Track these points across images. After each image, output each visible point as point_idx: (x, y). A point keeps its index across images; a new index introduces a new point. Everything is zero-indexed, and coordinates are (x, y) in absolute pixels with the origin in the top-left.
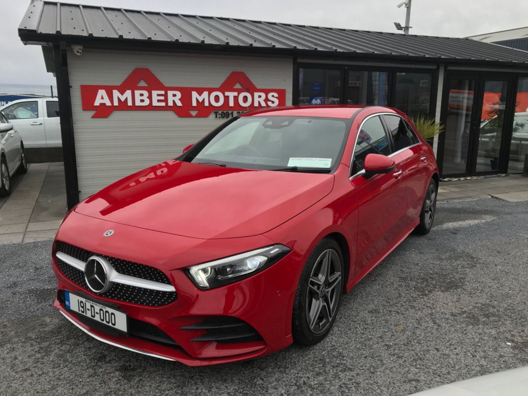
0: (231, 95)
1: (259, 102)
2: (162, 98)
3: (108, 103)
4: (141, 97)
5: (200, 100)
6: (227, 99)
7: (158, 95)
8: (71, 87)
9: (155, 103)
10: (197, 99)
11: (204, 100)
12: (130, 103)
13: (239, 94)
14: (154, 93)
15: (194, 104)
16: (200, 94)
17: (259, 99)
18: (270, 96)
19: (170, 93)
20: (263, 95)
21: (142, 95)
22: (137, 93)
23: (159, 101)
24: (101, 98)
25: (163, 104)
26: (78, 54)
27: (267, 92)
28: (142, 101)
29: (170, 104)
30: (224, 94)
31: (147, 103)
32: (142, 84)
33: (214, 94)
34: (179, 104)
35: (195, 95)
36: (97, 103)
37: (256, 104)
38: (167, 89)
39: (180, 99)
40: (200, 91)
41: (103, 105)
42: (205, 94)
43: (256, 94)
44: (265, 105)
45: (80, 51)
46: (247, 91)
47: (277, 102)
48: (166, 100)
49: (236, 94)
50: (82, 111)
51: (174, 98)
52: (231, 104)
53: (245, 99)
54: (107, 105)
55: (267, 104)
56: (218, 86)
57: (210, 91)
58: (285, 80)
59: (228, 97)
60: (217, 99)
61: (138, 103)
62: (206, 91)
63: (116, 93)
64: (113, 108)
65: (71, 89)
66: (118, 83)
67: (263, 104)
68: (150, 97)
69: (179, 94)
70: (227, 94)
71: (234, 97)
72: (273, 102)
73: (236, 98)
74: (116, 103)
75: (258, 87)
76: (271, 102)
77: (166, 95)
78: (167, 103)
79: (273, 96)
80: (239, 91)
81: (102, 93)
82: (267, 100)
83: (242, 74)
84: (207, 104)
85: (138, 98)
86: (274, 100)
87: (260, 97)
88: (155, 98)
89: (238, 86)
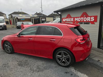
0: (82, 18)
3: (64, 21)
6: (81, 19)
14: (70, 19)
15: (75, 21)
17: (88, 19)
27: (91, 17)
34: (73, 21)
37: (88, 21)
43: (88, 18)
47: (93, 20)
48: (71, 20)
49: (83, 18)
53: (85, 19)
56: (80, 16)
58: (98, 13)
66: (66, 17)
67: (90, 20)
70: (81, 18)
72: (92, 20)
73: (83, 19)
75: (89, 16)
77: (71, 19)
80: (84, 17)
84: (77, 21)
85: (68, 20)
86: (93, 19)
87: (89, 18)
88: (70, 20)
89: (84, 16)
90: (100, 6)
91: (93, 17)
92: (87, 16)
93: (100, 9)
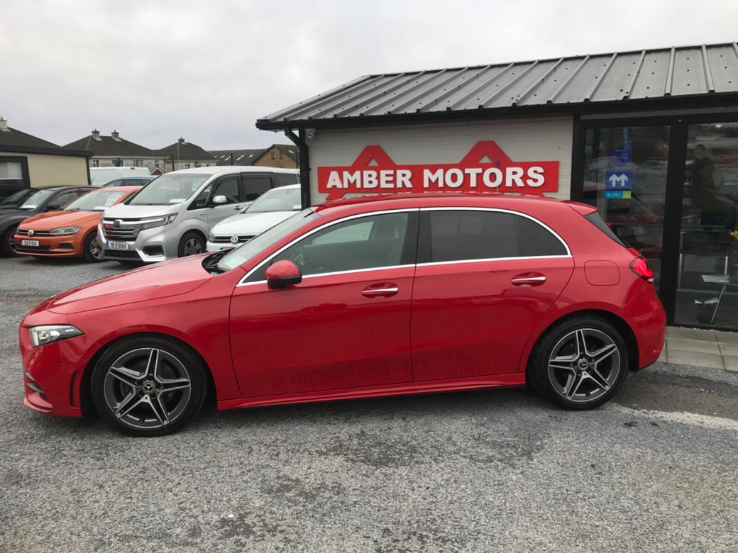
0: (473, 172)
1: (513, 180)
2: (391, 179)
3: (339, 186)
4: (369, 179)
5: (433, 181)
6: (467, 177)
7: (387, 175)
8: (310, 169)
9: (383, 185)
10: (429, 179)
11: (437, 179)
12: (358, 185)
13: (483, 171)
14: (383, 173)
15: (426, 185)
16: (433, 172)
17: (513, 176)
18: (530, 172)
19: (399, 173)
20: (520, 171)
21: (370, 176)
22: (366, 173)
23: (387, 182)
24: (333, 180)
25: (391, 186)
26: (310, 137)
27: (526, 166)
28: (370, 182)
29: (399, 185)
30: (463, 171)
31: (375, 184)
32: (374, 163)
33: (450, 172)
34: (409, 185)
35: (427, 173)
36: (329, 186)
37: (509, 184)
38: (396, 168)
39: (409, 180)
40: (433, 169)
41: (334, 187)
42: (440, 172)
43: (509, 170)
44: (523, 185)
45: (311, 134)
46: (498, 165)
47: (541, 180)
48: (394, 181)
49: (480, 170)
50: (318, 194)
51: (404, 178)
52: (473, 183)
53: (493, 177)
54: (338, 187)
55: (525, 183)
56: (457, 161)
57: (446, 168)
58: (559, 148)
59: (469, 174)
60: (454, 178)
61: (366, 185)
62: (441, 168)
63: (346, 174)
64: (343, 191)
65: (311, 172)
66: (350, 164)
67: (520, 183)
68: (378, 178)
69: (409, 174)
70: (467, 171)
71: (477, 174)
72: (535, 181)
73: (480, 176)
74: (346, 186)
75: (514, 160)
76: (531, 181)
77: (394, 175)
78: (395, 185)
79: (535, 172)
80: (485, 167)
81: (334, 175)
82: (525, 177)
83: (493, 144)
84: (440, 184)
85: (366, 179)
86: (537, 177)
87: (515, 173)
88: (383, 179)
89: (486, 160)
90: (572, 117)
91: (540, 170)
92: (503, 162)
93: (572, 133)
